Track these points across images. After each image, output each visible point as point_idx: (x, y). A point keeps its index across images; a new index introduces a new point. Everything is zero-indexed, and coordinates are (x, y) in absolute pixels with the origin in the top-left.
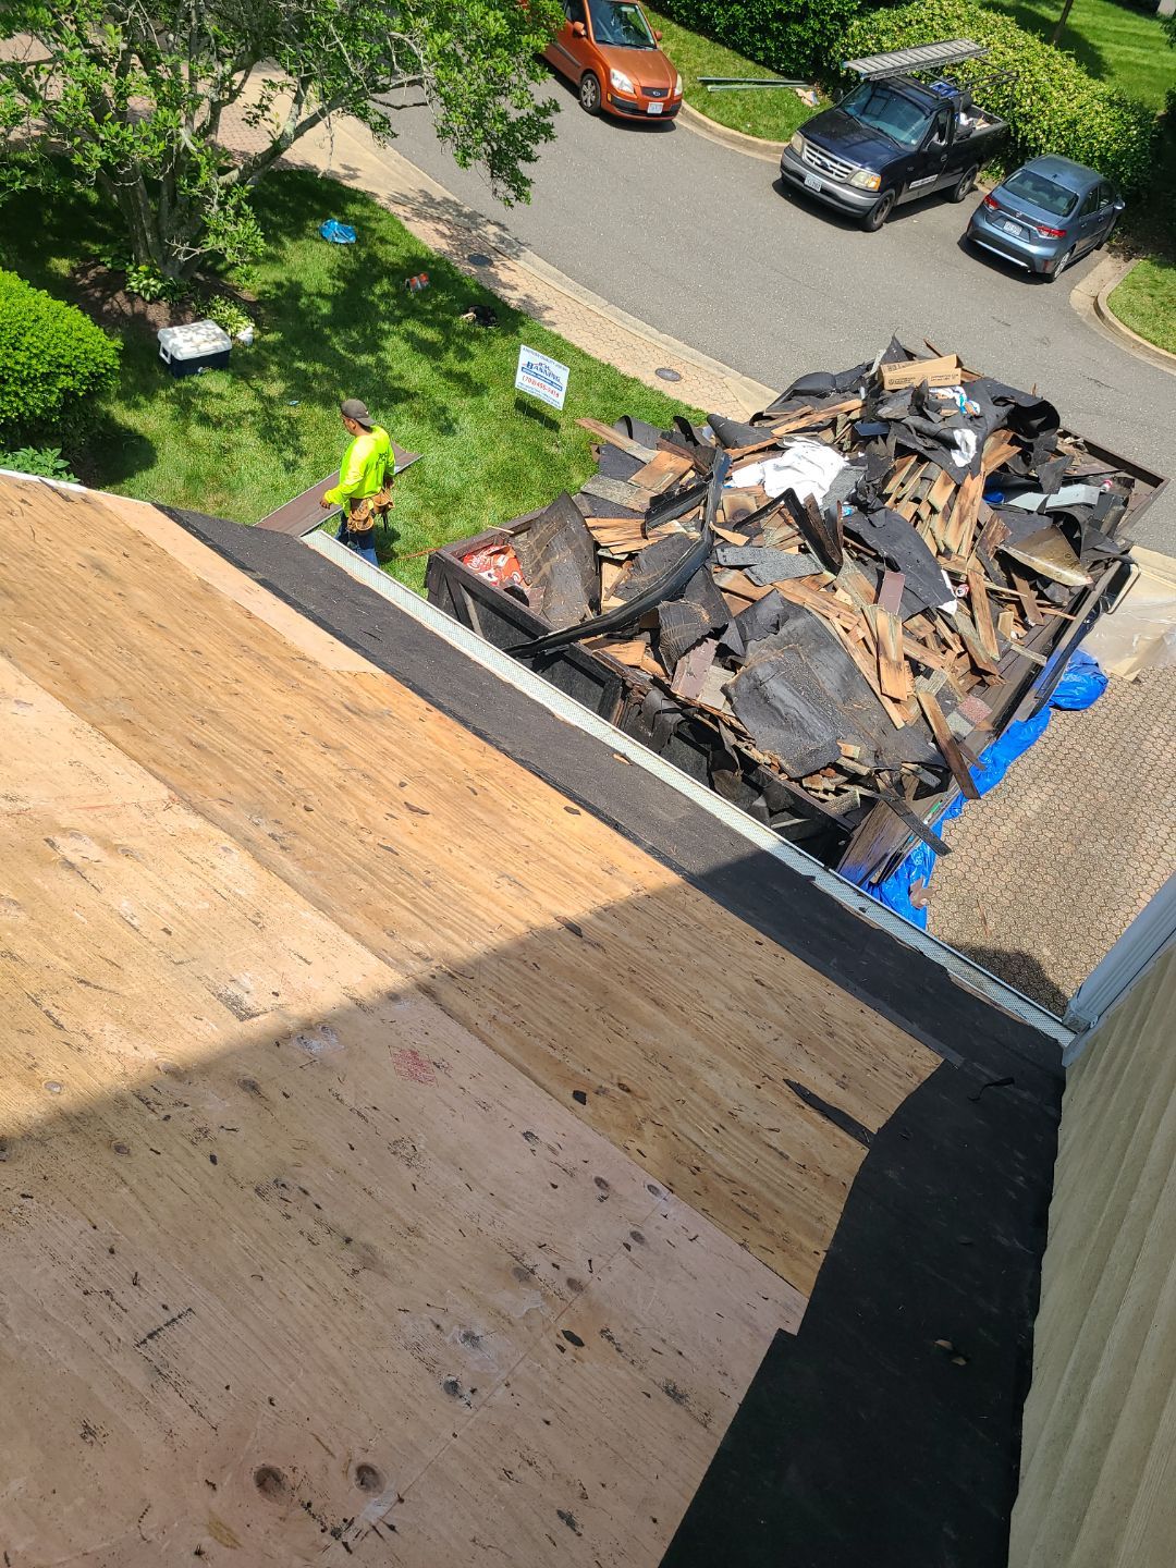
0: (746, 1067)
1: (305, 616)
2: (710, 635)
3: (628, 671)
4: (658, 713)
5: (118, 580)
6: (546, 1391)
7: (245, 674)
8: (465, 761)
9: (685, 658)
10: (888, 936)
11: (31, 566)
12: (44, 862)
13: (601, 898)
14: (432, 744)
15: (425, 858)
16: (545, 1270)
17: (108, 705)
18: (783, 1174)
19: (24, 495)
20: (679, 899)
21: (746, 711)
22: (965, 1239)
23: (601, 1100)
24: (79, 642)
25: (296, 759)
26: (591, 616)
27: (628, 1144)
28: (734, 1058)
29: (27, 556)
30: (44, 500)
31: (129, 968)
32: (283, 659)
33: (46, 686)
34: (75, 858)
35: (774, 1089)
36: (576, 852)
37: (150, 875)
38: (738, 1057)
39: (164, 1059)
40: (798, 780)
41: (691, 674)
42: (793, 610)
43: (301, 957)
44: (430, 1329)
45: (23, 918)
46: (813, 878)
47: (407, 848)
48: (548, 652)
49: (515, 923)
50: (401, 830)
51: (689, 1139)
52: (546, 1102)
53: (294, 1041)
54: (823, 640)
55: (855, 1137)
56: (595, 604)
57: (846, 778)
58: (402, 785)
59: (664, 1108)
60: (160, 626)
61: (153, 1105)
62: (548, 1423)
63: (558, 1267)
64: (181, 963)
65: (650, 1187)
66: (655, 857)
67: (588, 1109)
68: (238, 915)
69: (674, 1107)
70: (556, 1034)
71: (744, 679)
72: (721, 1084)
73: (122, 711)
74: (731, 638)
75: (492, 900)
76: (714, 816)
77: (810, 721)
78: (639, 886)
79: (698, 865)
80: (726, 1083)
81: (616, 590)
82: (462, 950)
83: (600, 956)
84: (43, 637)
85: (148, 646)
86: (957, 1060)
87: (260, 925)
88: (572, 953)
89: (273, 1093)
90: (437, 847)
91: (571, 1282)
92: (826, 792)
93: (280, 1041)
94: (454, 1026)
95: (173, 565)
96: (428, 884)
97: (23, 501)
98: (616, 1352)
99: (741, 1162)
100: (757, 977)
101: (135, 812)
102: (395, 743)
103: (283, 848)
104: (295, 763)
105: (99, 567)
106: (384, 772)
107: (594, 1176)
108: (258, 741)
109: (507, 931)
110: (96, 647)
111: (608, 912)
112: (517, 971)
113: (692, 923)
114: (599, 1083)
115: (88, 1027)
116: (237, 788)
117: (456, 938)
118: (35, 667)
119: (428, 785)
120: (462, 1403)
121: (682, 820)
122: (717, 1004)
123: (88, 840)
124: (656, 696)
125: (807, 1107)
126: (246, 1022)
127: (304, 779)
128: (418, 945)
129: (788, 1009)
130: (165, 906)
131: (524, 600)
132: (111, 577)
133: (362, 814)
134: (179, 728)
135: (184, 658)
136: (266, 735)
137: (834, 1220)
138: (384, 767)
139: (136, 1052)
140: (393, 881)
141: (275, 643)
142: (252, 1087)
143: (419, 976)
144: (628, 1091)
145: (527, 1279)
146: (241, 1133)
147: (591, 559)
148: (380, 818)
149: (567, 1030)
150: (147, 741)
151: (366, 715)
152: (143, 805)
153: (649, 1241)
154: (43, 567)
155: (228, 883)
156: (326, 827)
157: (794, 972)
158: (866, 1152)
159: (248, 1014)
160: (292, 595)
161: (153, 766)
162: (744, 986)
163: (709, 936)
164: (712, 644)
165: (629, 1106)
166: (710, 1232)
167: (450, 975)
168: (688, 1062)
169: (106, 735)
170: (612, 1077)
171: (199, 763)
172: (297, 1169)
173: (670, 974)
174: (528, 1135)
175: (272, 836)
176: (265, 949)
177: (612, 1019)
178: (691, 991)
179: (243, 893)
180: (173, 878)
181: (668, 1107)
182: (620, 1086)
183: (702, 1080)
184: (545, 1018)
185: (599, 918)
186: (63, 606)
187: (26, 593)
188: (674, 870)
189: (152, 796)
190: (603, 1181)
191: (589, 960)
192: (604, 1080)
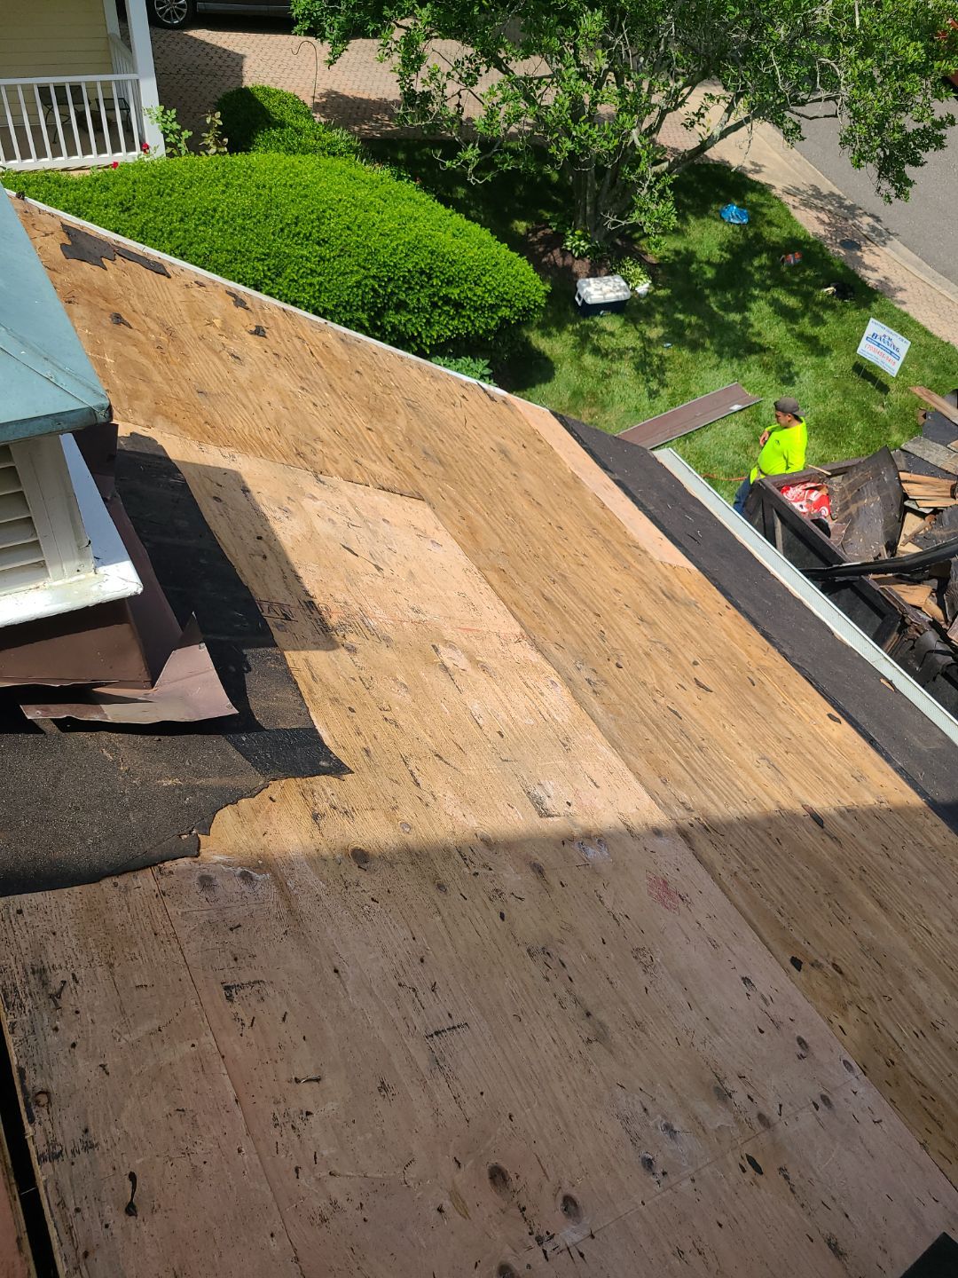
0: (955, 988)
1: (645, 514)
3: (910, 610)
4: (931, 651)
5: (515, 464)
6: (724, 1199)
7: (591, 551)
8: (750, 655)
11: (459, 444)
12: (428, 662)
13: (846, 799)
14: (725, 635)
15: (702, 727)
16: (740, 1098)
17: (491, 555)
19: (464, 392)
20: (919, 820)
23: (814, 972)
24: (481, 506)
25: (618, 626)
26: (885, 556)
27: (833, 1019)
28: (945, 975)
29: (458, 437)
30: (477, 397)
31: (471, 754)
32: (622, 544)
33: (454, 534)
34: (449, 664)
36: (831, 754)
37: (497, 689)
38: (949, 976)
39: (482, 830)
43: (592, 781)
44: (639, 1109)
45: (408, 698)
47: (690, 716)
48: (838, 579)
49: (767, 800)
50: (688, 699)
51: (890, 1034)
52: (767, 959)
53: (576, 846)
56: (892, 546)
58: (695, 663)
59: (871, 998)
60: (538, 503)
61: (468, 862)
62: (720, 1225)
63: (752, 1100)
64: (506, 761)
65: (846, 1063)
66: (902, 778)
67: (801, 976)
68: (550, 733)
69: (881, 1001)
70: (785, 903)
72: (930, 996)
73: (500, 562)
75: (751, 776)
78: (883, 799)
79: (942, 795)
80: (934, 997)
81: (914, 538)
82: (719, 811)
83: (836, 849)
84: (458, 497)
85: (526, 517)
87: (567, 748)
88: (811, 839)
89: (554, 881)
90: (713, 720)
91: (761, 1117)
93: (566, 840)
94: (701, 871)
95: (556, 459)
96: (701, 749)
97: (463, 397)
98: (789, 1192)
99: (935, 1071)
101: (495, 639)
102: (696, 628)
103: (594, 691)
104: (616, 628)
105: (504, 452)
106: (682, 649)
107: (797, 1034)
108: (591, 604)
109: (759, 805)
110: (491, 512)
111: (849, 813)
112: (762, 840)
113: (926, 844)
114: (815, 958)
115: (435, 790)
116: (569, 638)
117: (715, 798)
118: (449, 519)
119: (716, 668)
120: (654, 1179)
121: (934, 751)
122: (938, 923)
123: (460, 653)
124: (931, 638)
126: (543, 819)
127: (620, 641)
128: (684, 797)
130: (503, 715)
131: (827, 531)
132: (510, 461)
133: (659, 680)
134: (537, 583)
135: (552, 532)
136: (598, 601)
138: (683, 646)
139: (463, 818)
140: (674, 739)
141: (618, 531)
142: (539, 870)
143: (680, 821)
144: (841, 973)
145: (725, 1101)
146: (525, 903)
147: (896, 508)
148: (673, 687)
149: (796, 904)
150: (513, 588)
151: (677, 601)
152: (502, 635)
153: (836, 1108)
154: (467, 446)
155: (550, 709)
156: (630, 684)
159: (546, 813)
160: (638, 496)
161: (514, 608)
163: (941, 861)
165: (839, 986)
166: (893, 1121)
167: (705, 827)
168: (900, 966)
169: (486, 577)
170: (828, 955)
171: (546, 613)
172: (559, 944)
173: (898, 883)
174: (746, 980)
175: (589, 681)
176: (567, 767)
177: (837, 906)
178: (916, 904)
179: (559, 720)
180: (512, 695)
181: (875, 999)
182: (834, 965)
183: (911, 986)
184: (778, 887)
185: (841, 817)
186: (476, 478)
187: (452, 463)
188: (918, 793)
189: (509, 631)
190: (804, 1042)
191: (825, 849)
192: (821, 956)
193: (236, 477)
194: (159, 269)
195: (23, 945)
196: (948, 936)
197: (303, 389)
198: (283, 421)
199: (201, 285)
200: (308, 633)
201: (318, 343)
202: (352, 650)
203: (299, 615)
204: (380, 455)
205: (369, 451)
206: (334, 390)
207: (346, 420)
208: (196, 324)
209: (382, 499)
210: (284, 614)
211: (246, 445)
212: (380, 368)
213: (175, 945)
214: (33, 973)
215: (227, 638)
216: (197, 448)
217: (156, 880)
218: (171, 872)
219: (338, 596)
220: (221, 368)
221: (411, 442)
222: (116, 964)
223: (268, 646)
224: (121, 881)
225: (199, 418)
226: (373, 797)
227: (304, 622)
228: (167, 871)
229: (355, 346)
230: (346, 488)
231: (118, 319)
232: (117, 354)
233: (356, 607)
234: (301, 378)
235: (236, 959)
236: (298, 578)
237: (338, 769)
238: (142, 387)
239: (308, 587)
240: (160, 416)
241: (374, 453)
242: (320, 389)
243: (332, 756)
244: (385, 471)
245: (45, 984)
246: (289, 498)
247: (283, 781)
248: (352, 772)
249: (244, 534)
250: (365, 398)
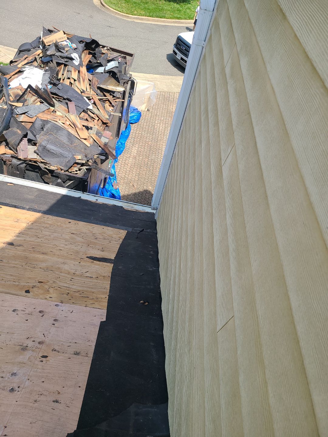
0: (75, 259)
2: (23, 137)
4: (17, 165)
6: (40, 374)
9: (19, 146)
10: (106, 204)
13: (17, 231)
16: (30, 343)
18: (92, 282)
20: (42, 220)
21: (44, 156)
22: (142, 274)
23: (34, 289)
27: (46, 297)
28: (71, 258)
35: (84, 261)
36: (4, 220)
40: (67, 171)
41: (23, 151)
42: (45, 122)
46: (80, 197)
51: (64, 286)
52: (17, 298)
54: (58, 129)
55: (109, 263)
57: (80, 165)
59: (54, 282)
62: (43, 382)
63: (34, 341)
65: (56, 305)
66: (31, 211)
67: (31, 294)
70: (14, 278)
71: (39, 147)
72: (69, 267)
74: (30, 136)
76: (46, 191)
77: (64, 153)
78: (28, 222)
79: (45, 208)
80: (71, 266)
83: (22, 248)
86: (130, 230)
88: (12, 251)
91: (39, 343)
92: (76, 171)
98: (58, 353)
99: (80, 285)
100: (71, 233)
107: (38, 311)
111: (21, 234)
113: (48, 226)
114: (32, 285)
120: (16, 392)
121: (36, 196)
122: (62, 245)
124: (15, 161)
125: (95, 261)
129: (83, 237)
137: (108, 287)
144: (42, 282)
145: (26, 349)
149: (18, 275)
153: (59, 319)
157: (82, 226)
158: (113, 265)
162: (69, 237)
163: (54, 227)
164: (25, 140)
165: (43, 287)
166: (76, 308)
168: (57, 266)
170: (36, 281)
173: (45, 243)
174: (14, 311)
177: (31, 265)
178: (53, 245)
181: (56, 281)
182: (40, 282)
183: (63, 269)
184: (9, 275)
185: (18, 237)
188: (38, 212)
190: (41, 311)
191: (18, 251)
192: (34, 283)
196: (66, 247)
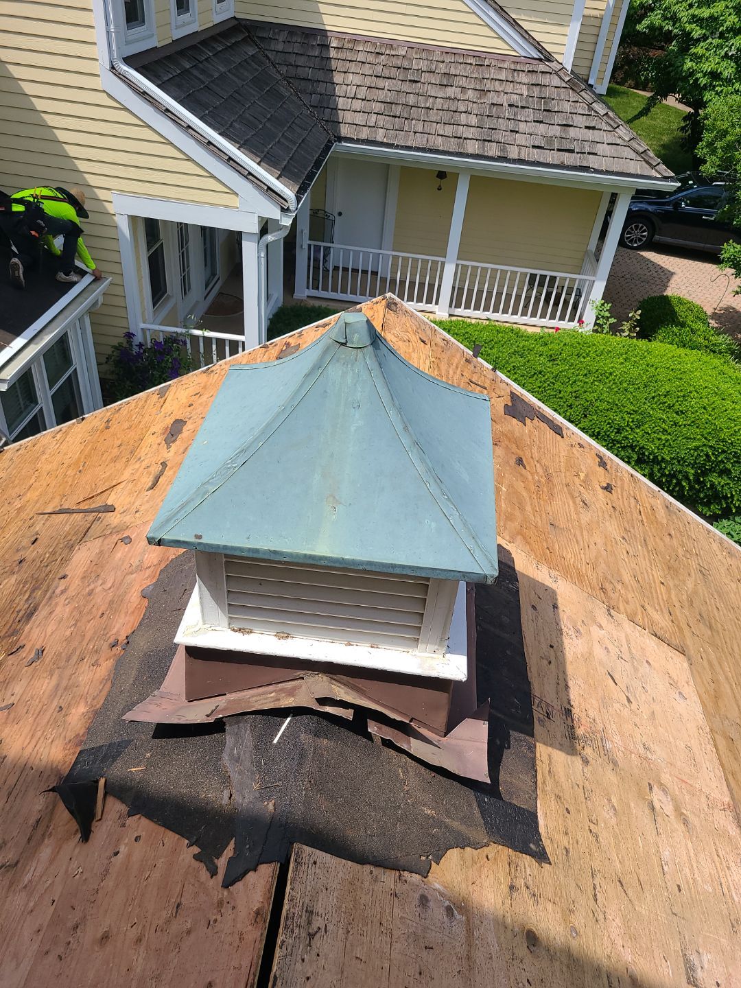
11: (731, 616)
12: (641, 796)
17: (726, 722)
24: (732, 676)
29: (733, 609)
31: (647, 894)
33: (700, 692)
34: (657, 805)
37: (690, 845)
39: (633, 967)
45: (614, 821)
64: (675, 914)
68: (724, 907)
73: (733, 732)
84: (715, 663)
87: (734, 929)
101: (704, 799)
115: (608, 911)
118: (701, 677)
123: (669, 799)
130: (687, 871)
139: (622, 948)
150: (736, 759)
152: (711, 798)
154: (738, 619)
155: (731, 886)
159: (694, 982)
161: (730, 777)
169: (715, 741)
176: (729, 948)
179: (736, 899)
180: (702, 857)
186: (736, 648)
187: (721, 631)
189: (719, 796)
193: (553, 594)
194: (558, 430)
195: (309, 888)
197: (624, 538)
198: (601, 560)
199: (581, 446)
200: (559, 735)
201: (647, 505)
202: (586, 762)
203: (558, 718)
204: (663, 607)
205: (656, 601)
206: (646, 545)
207: (647, 571)
208: (568, 474)
209: (652, 643)
210: (547, 713)
211: (569, 572)
212: (688, 536)
213: (389, 940)
214: (306, 911)
215: (503, 717)
216: (535, 565)
217: (395, 882)
218: (406, 881)
219: (590, 713)
220: (572, 509)
221: (692, 601)
222: (351, 933)
223: (528, 735)
224: (377, 871)
225: (545, 544)
226: (558, 891)
227: (559, 725)
228: (404, 878)
229: (675, 513)
230: (627, 626)
231: (520, 461)
232: (511, 486)
233: (600, 727)
234: (626, 529)
235: (420, 974)
236: (567, 687)
237: (541, 856)
238: (517, 513)
239: (572, 697)
240: (520, 537)
241: (659, 604)
242: (636, 542)
243: (540, 843)
244: (662, 620)
245: (309, 923)
246: (583, 621)
247: (500, 847)
248: (550, 864)
249: (542, 640)
250: (668, 557)
